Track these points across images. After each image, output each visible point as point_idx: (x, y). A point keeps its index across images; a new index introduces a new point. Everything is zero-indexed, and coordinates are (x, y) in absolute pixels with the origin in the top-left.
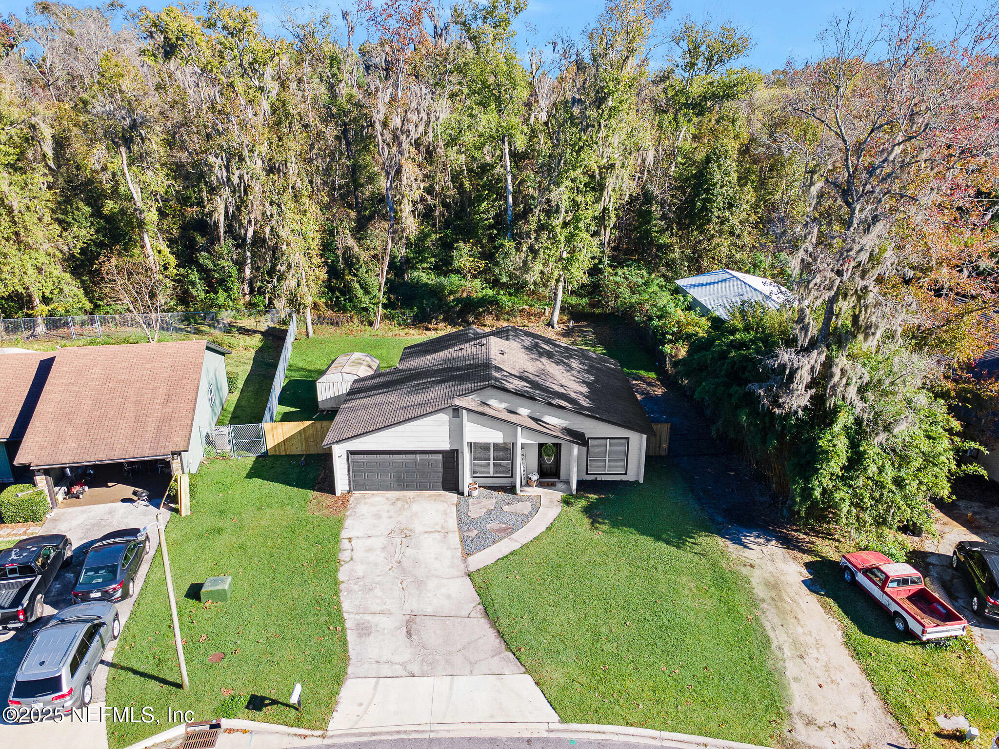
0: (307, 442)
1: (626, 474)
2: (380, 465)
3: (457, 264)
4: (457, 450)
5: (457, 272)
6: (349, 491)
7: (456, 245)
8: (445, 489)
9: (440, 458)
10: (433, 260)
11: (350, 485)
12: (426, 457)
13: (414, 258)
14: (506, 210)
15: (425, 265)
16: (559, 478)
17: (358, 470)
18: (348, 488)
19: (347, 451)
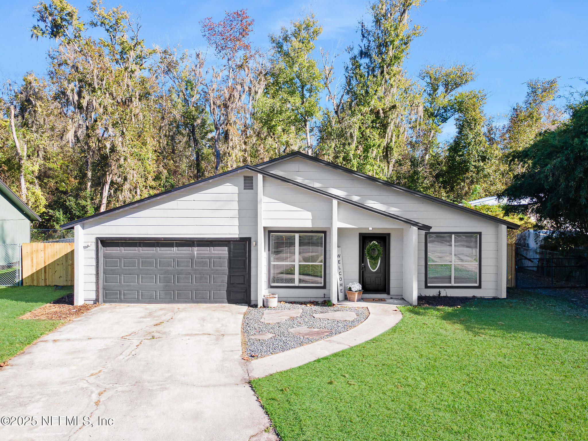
1: (479, 287)
2: (146, 262)
4: (249, 239)
6: (96, 302)
8: (230, 301)
9: (224, 251)
11: (97, 291)
12: (205, 251)
16: (388, 293)
17: (112, 270)
18: (94, 297)
19: (97, 239)
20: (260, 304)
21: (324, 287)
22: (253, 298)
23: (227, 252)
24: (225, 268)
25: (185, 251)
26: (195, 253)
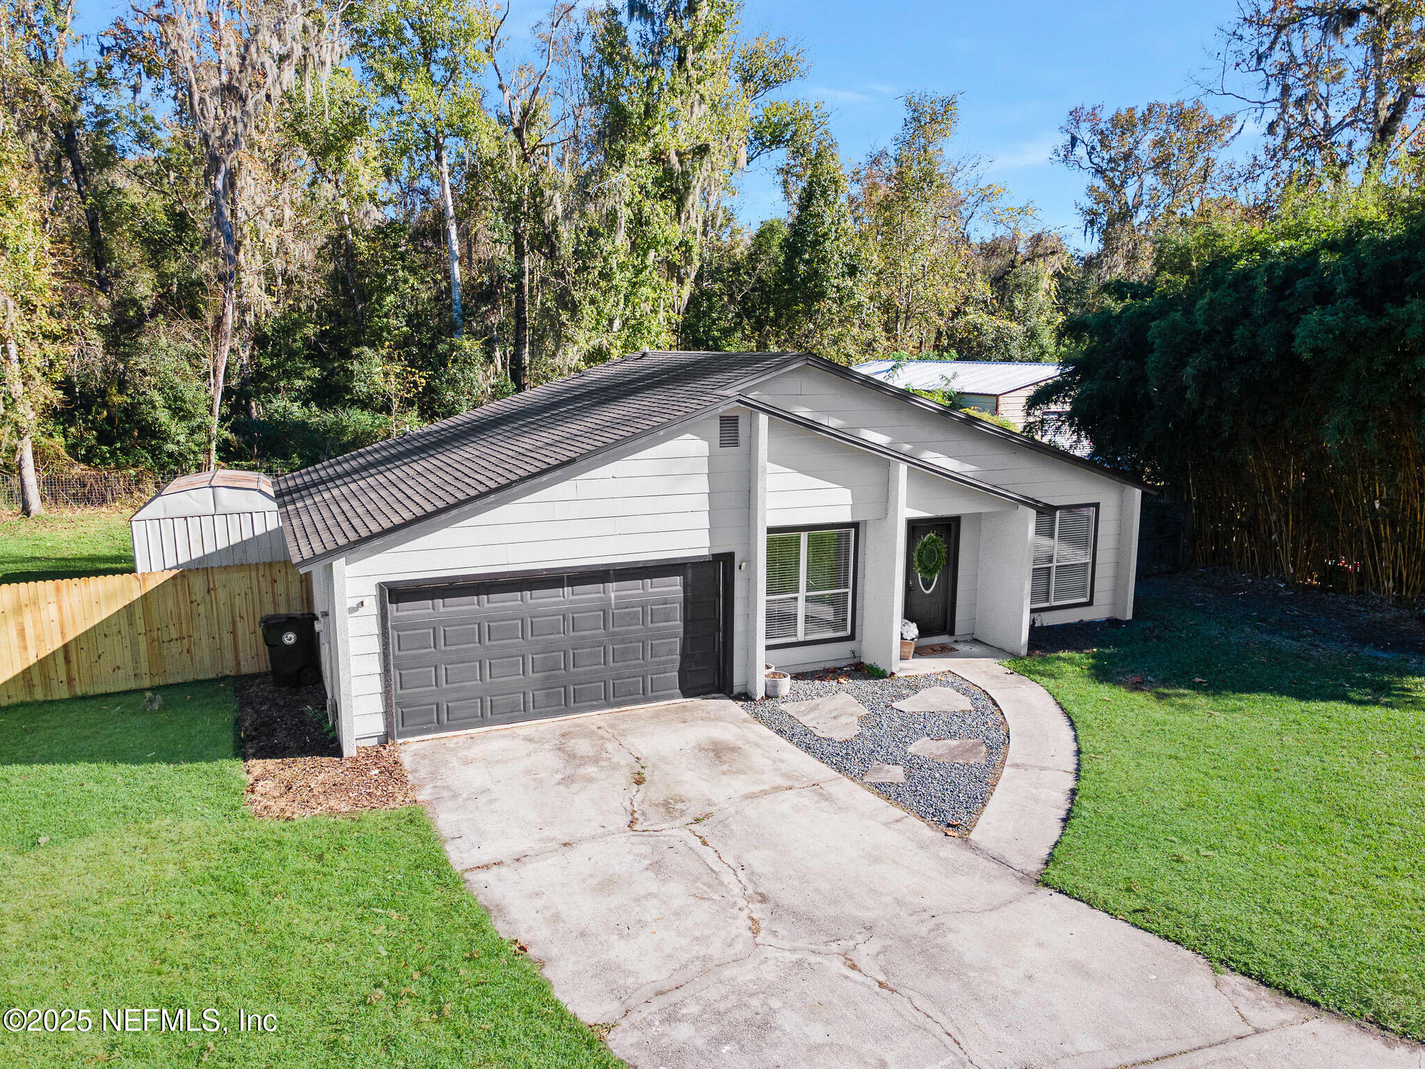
0: (156, 643)
1: (1090, 603)
2: (487, 629)
3: (360, 388)
4: (730, 556)
5: (365, 404)
6: (385, 739)
7: (355, 351)
8: (688, 692)
9: (673, 587)
10: (316, 373)
11: (387, 713)
12: (634, 589)
13: (272, 368)
14: (449, 290)
15: (299, 383)
16: (952, 633)
17: (414, 657)
18: (380, 728)
19: (382, 587)
20: (760, 692)
21: (851, 637)
22: (738, 679)
23: (680, 588)
24: (677, 624)
25: (589, 594)
26: (613, 595)
